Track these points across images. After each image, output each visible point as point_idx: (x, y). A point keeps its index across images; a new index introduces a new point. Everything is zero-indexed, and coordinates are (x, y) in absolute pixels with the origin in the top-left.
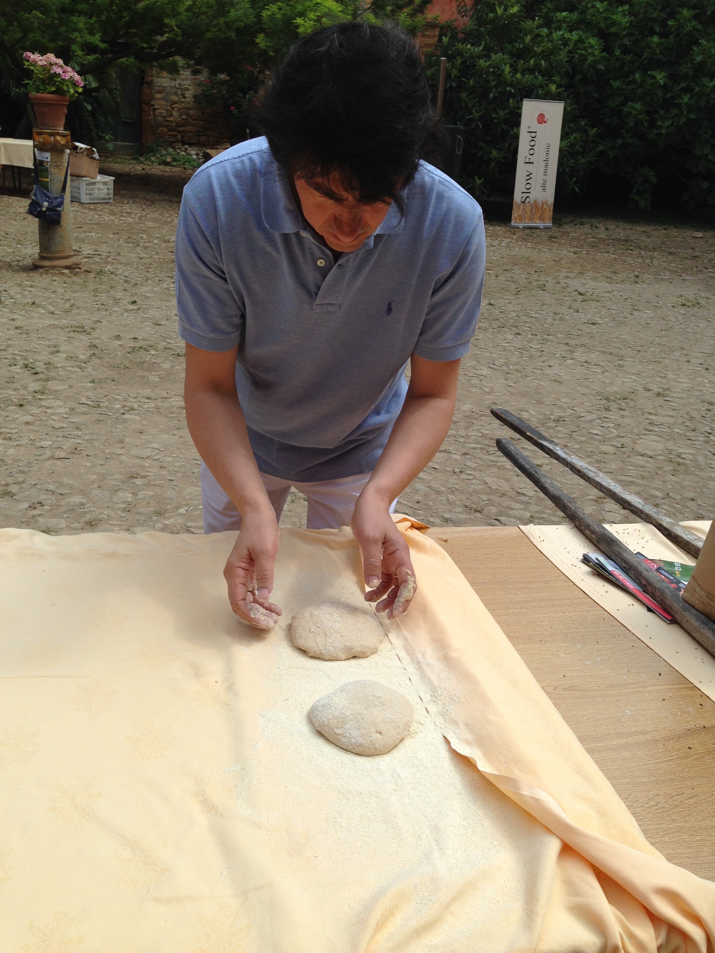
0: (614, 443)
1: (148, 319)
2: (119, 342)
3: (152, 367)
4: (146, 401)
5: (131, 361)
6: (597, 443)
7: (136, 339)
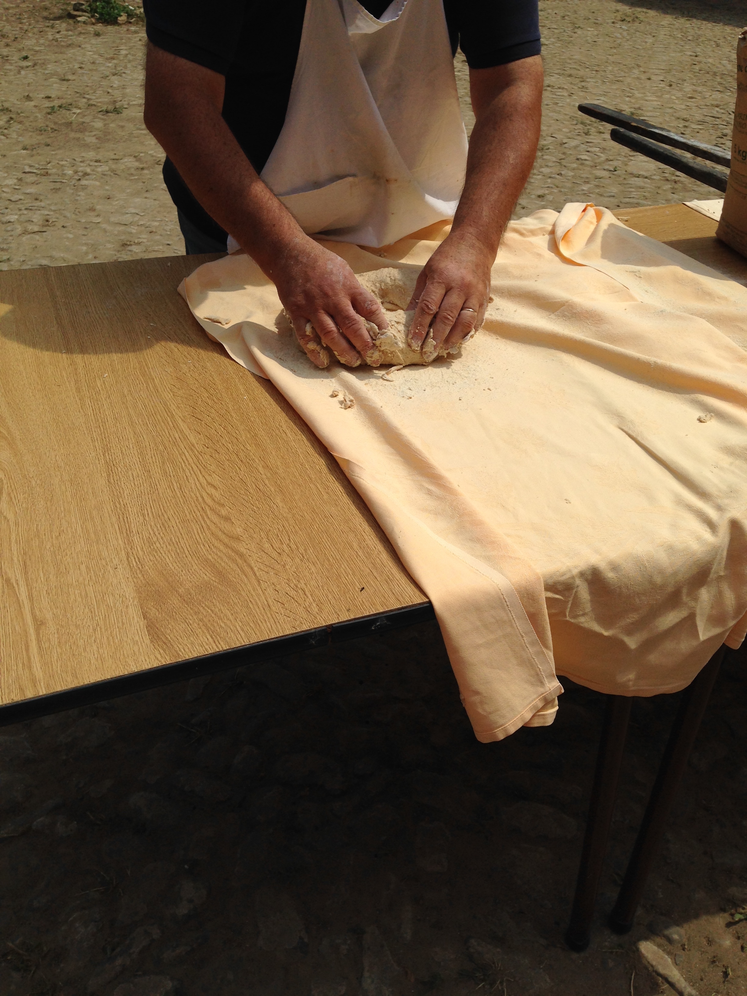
0: (606, 167)
1: (52, 75)
2: (32, 103)
3: (83, 128)
4: (96, 164)
5: (55, 123)
6: (589, 169)
7: (50, 97)
